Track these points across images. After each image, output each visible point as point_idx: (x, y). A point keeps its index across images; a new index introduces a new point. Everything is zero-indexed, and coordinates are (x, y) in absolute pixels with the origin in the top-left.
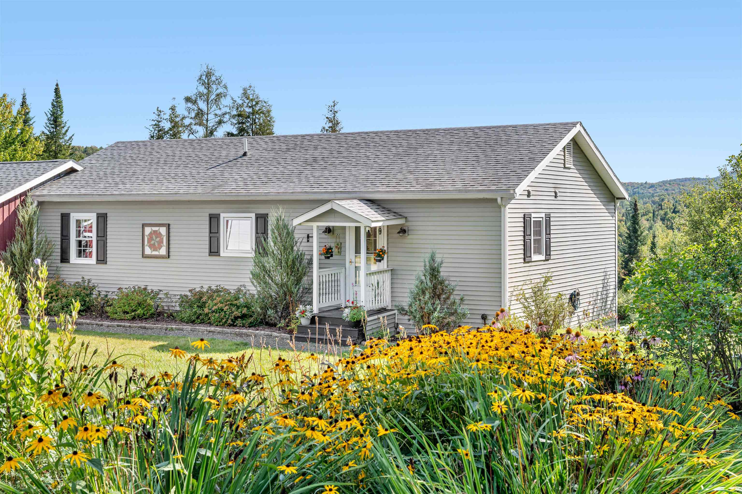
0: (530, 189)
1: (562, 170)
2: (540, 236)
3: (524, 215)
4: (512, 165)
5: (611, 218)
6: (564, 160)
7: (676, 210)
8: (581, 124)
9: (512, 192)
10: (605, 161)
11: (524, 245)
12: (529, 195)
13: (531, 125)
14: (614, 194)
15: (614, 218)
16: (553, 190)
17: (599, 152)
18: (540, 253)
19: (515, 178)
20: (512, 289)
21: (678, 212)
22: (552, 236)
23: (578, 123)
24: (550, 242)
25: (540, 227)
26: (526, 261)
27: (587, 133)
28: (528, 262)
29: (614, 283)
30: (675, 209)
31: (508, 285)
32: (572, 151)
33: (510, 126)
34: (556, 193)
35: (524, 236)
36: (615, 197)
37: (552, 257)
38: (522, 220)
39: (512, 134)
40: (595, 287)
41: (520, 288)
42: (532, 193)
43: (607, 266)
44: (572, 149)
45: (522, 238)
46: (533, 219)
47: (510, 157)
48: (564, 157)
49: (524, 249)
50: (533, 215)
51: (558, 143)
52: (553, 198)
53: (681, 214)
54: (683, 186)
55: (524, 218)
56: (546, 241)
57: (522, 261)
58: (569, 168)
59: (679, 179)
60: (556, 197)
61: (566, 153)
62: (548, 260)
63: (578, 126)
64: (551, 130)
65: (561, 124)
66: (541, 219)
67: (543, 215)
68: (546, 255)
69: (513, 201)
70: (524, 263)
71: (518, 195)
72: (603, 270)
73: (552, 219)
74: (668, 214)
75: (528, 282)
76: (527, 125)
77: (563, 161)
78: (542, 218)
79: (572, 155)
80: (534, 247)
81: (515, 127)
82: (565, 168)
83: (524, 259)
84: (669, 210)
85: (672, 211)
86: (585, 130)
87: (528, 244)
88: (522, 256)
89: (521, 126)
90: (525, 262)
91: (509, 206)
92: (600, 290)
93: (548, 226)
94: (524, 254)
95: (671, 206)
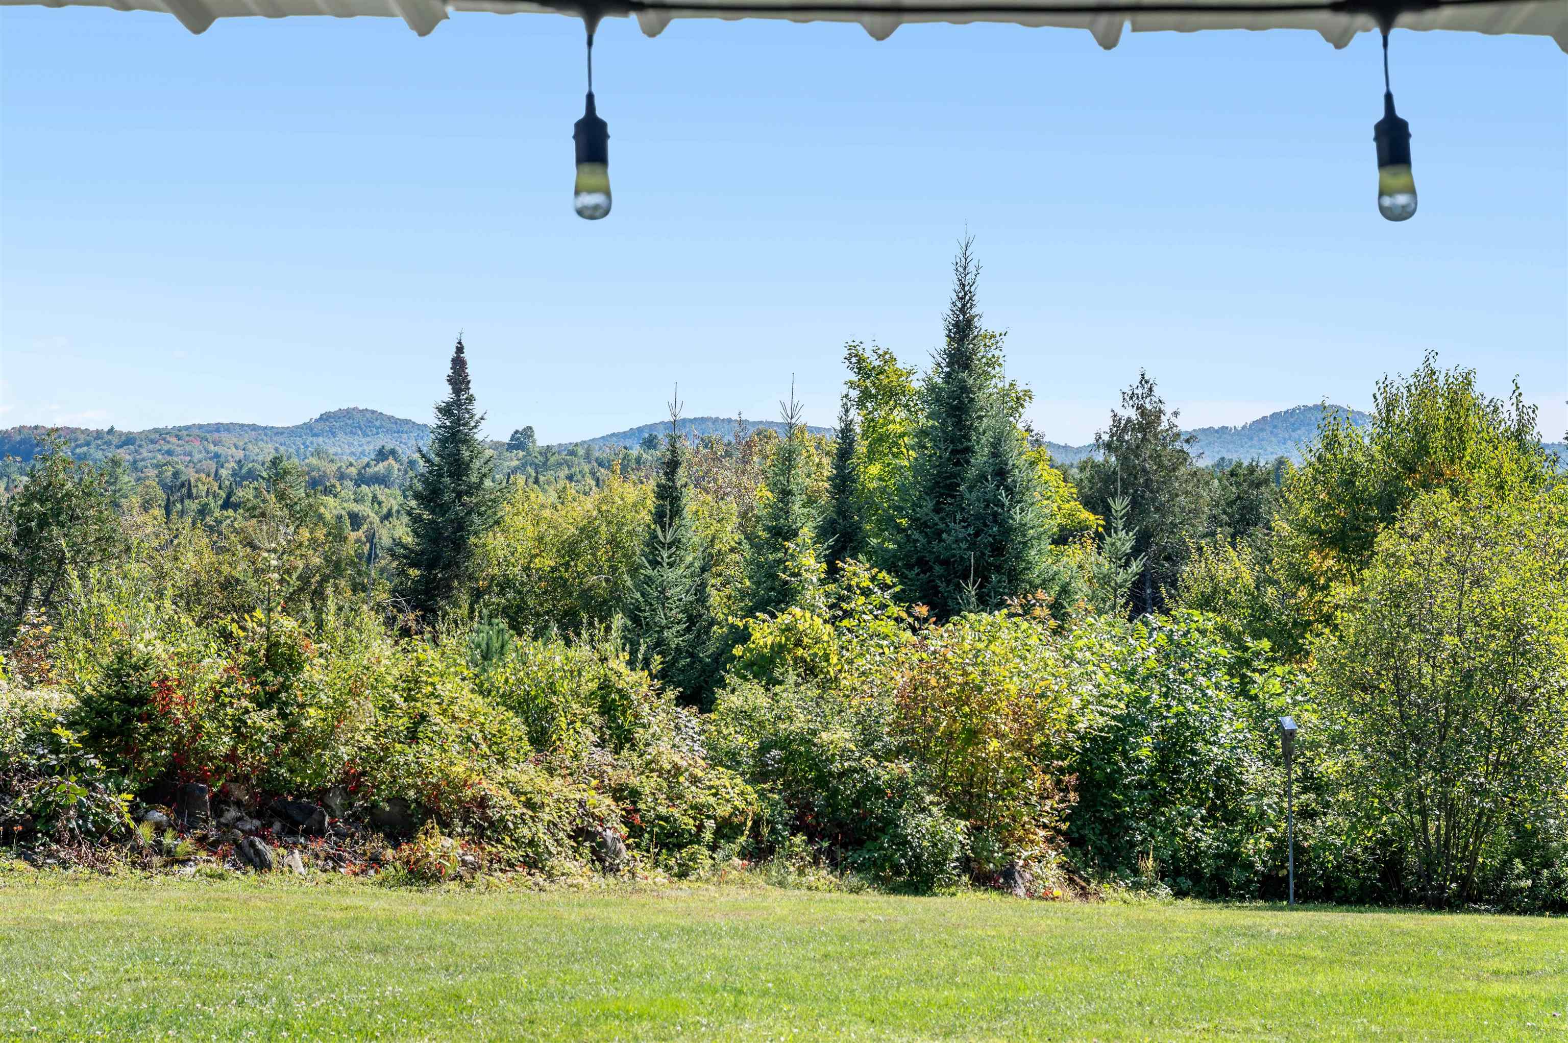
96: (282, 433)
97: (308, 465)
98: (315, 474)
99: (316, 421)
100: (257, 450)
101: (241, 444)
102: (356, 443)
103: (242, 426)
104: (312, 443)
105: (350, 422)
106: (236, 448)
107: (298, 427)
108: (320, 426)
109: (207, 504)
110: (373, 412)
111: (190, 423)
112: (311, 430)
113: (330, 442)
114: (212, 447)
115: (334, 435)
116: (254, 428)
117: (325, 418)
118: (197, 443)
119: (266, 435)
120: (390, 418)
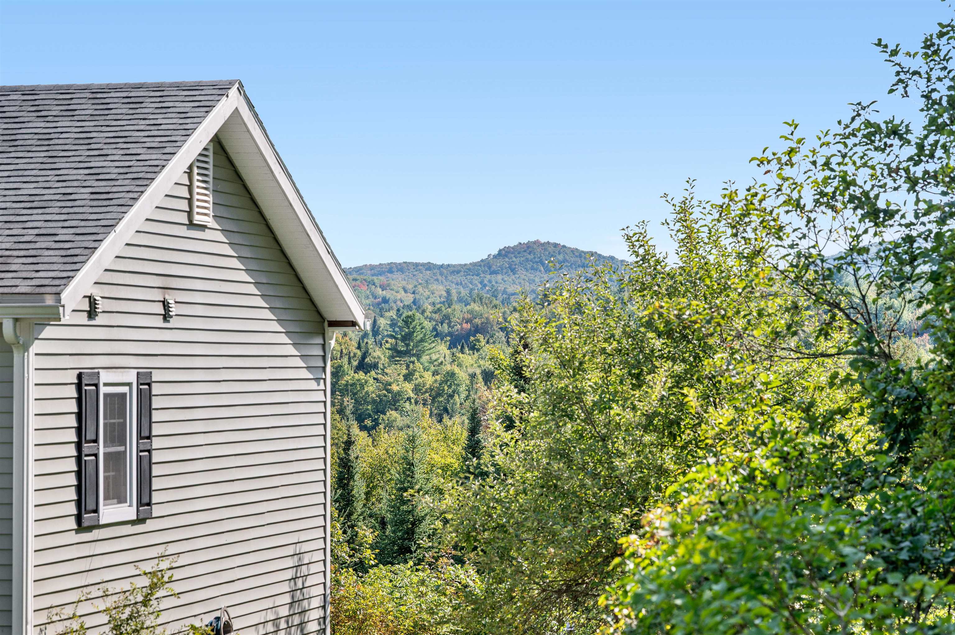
0: (97, 293)
1: (183, 231)
2: (123, 442)
3: (80, 376)
4: (37, 216)
5: (313, 385)
6: (190, 201)
7: (367, 360)
8: (241, 87)
9: (49, 301)
10: (305, 205)
11: (79, 474)
12: (92, 313)
13: (84, 88)
14: (323, 310)
15: (322, 387)
16: (158, 295)
17: (289, 176)
18: (121, 500)
19: (54, 256)
20: (43, 618)
21: (375, 366)
22: (156, 443)
23: (231, 83)
24: (150, 463)
25: (123, 414)
26: (85, 524)
27: (256, 115)
28: (90, 529)
29: (320, 590)
30: (364, 356)
31: (31, 604)
32: (210, 173)
33: (15, 90)
34: (165, 304)
35: (79, 446)
36: (323, 318)
37: (156, 511)
38: (72, 392)
39: (25, 116)
40: (268, 603)
41: (68, 611)
42: (102, 305)
43: (303, 536)
44: (210, 166)
45: (72, 451)
46: (103, 390)
47: (29, 189)
48: (190, 192)
49: (79, 488)
50: (105, 377)
51: (177, 145)
52: (159, 322)
53: (384, 374)
54: (383, 288)
55: (79, 386)
56: (140, 459)
57: (72, 524)
58: (203, 227)
59: (372, 268)
60: (166, 317)
61: (196, 177)
62: (140, 521)
63: (233, 92)
64: (149, 106)
65: (178, 86)
66: (125, 389)
67: (131, 377)
68: (140, 503)
69: (48, 332)
70: (78, 531)
71: (68, 310)
72: (290, 550)
73: (156, 389)
74: (344, 374)
75: (95, 592)
76: (69, 87)
77: (184, 205)
78: (129, 384)
79: (211, 186)
80: (106, 478)
81: (32, 91)
82: (191, 225)
83: (79, 518)
84: (345, 360)
85: (355, 363)
86: (251, 107)
87: (90, 469)
88: (72, 509)
89: (49, 89)
90: (81, 528)
91: (36, 347)
92: (284, 611)
93: (145, 412)
94: (79, 503)
95: (353, 349)
96: (458, 272)
97: (470, 312)
98: (478, 321)
99: (495, 257)
100: (427, 293)
101: (410, 287)
102: (537, 280)
103: (416, 265)
104: (490, 281)
105: (531, 257)
106: (406, 291)
107: (474, 264)
108: (499, 263)
109: (341, 366)
110: (556, 245)
111: (361, 264)
112: (490, 268)
113: (509, 279)
114: (379, 292)
115: (514, 271)
116: (429, 266)
117: (504, 253)
118: (364, 288)
119: (441, 274)
120: (574, 251)
